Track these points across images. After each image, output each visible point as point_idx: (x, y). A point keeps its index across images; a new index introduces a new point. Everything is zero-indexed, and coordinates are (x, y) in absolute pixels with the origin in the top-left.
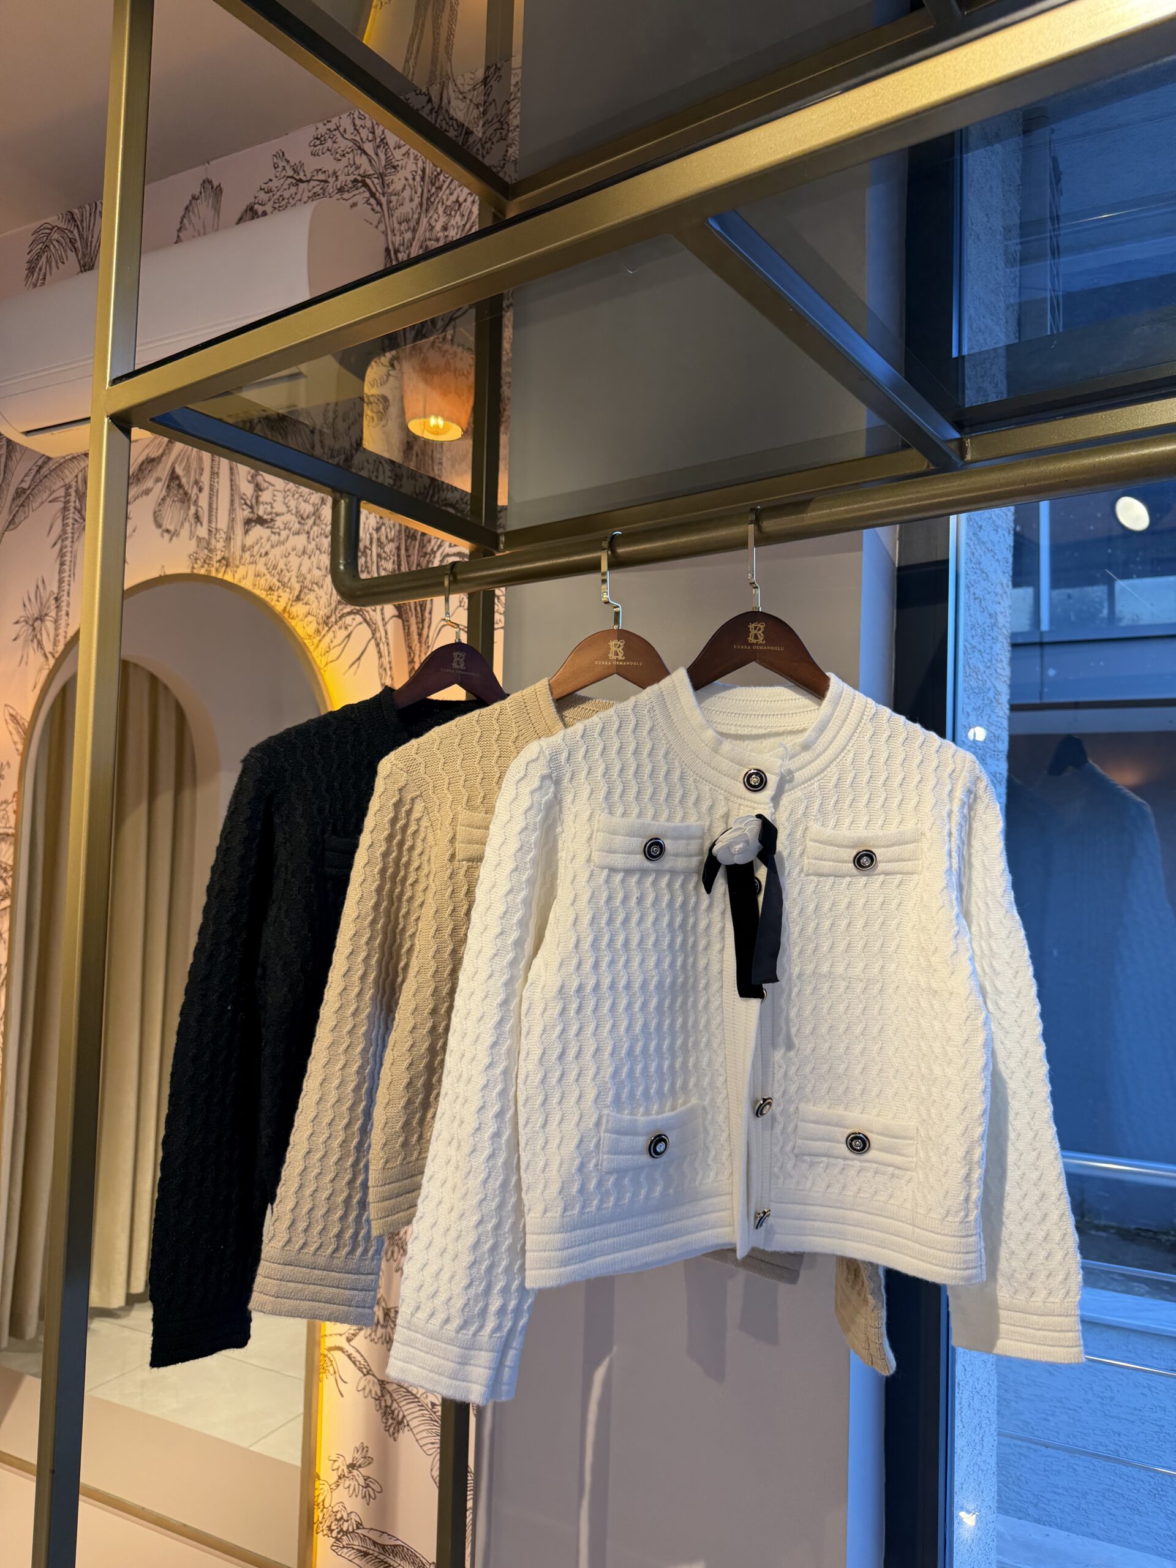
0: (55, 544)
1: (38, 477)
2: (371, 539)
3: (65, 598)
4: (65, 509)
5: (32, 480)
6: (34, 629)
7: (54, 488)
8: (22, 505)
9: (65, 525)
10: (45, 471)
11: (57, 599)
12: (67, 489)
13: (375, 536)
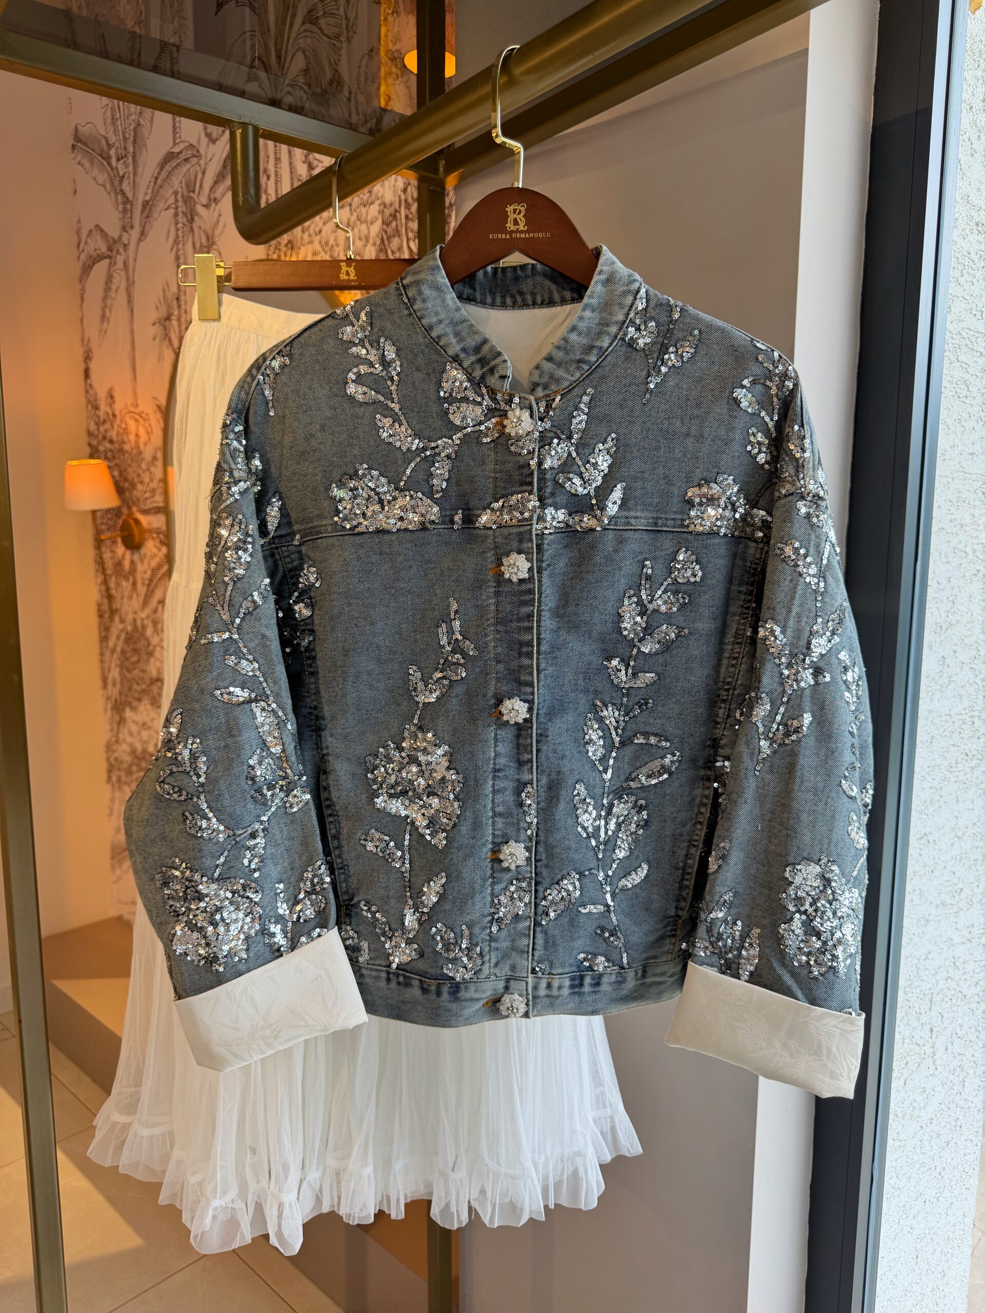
0: (172, 249)
1: (156, 188)
2: (400, 201)
3: (183, 298)
4: (176, 215)
5: (153, 192)
6: (165, 328)
7: (167, 196)
8: (148, 217)
9: (177, 230)
10: (159, 181)
11: (177, 299)
12: (176, 196)
13: (403, 197)
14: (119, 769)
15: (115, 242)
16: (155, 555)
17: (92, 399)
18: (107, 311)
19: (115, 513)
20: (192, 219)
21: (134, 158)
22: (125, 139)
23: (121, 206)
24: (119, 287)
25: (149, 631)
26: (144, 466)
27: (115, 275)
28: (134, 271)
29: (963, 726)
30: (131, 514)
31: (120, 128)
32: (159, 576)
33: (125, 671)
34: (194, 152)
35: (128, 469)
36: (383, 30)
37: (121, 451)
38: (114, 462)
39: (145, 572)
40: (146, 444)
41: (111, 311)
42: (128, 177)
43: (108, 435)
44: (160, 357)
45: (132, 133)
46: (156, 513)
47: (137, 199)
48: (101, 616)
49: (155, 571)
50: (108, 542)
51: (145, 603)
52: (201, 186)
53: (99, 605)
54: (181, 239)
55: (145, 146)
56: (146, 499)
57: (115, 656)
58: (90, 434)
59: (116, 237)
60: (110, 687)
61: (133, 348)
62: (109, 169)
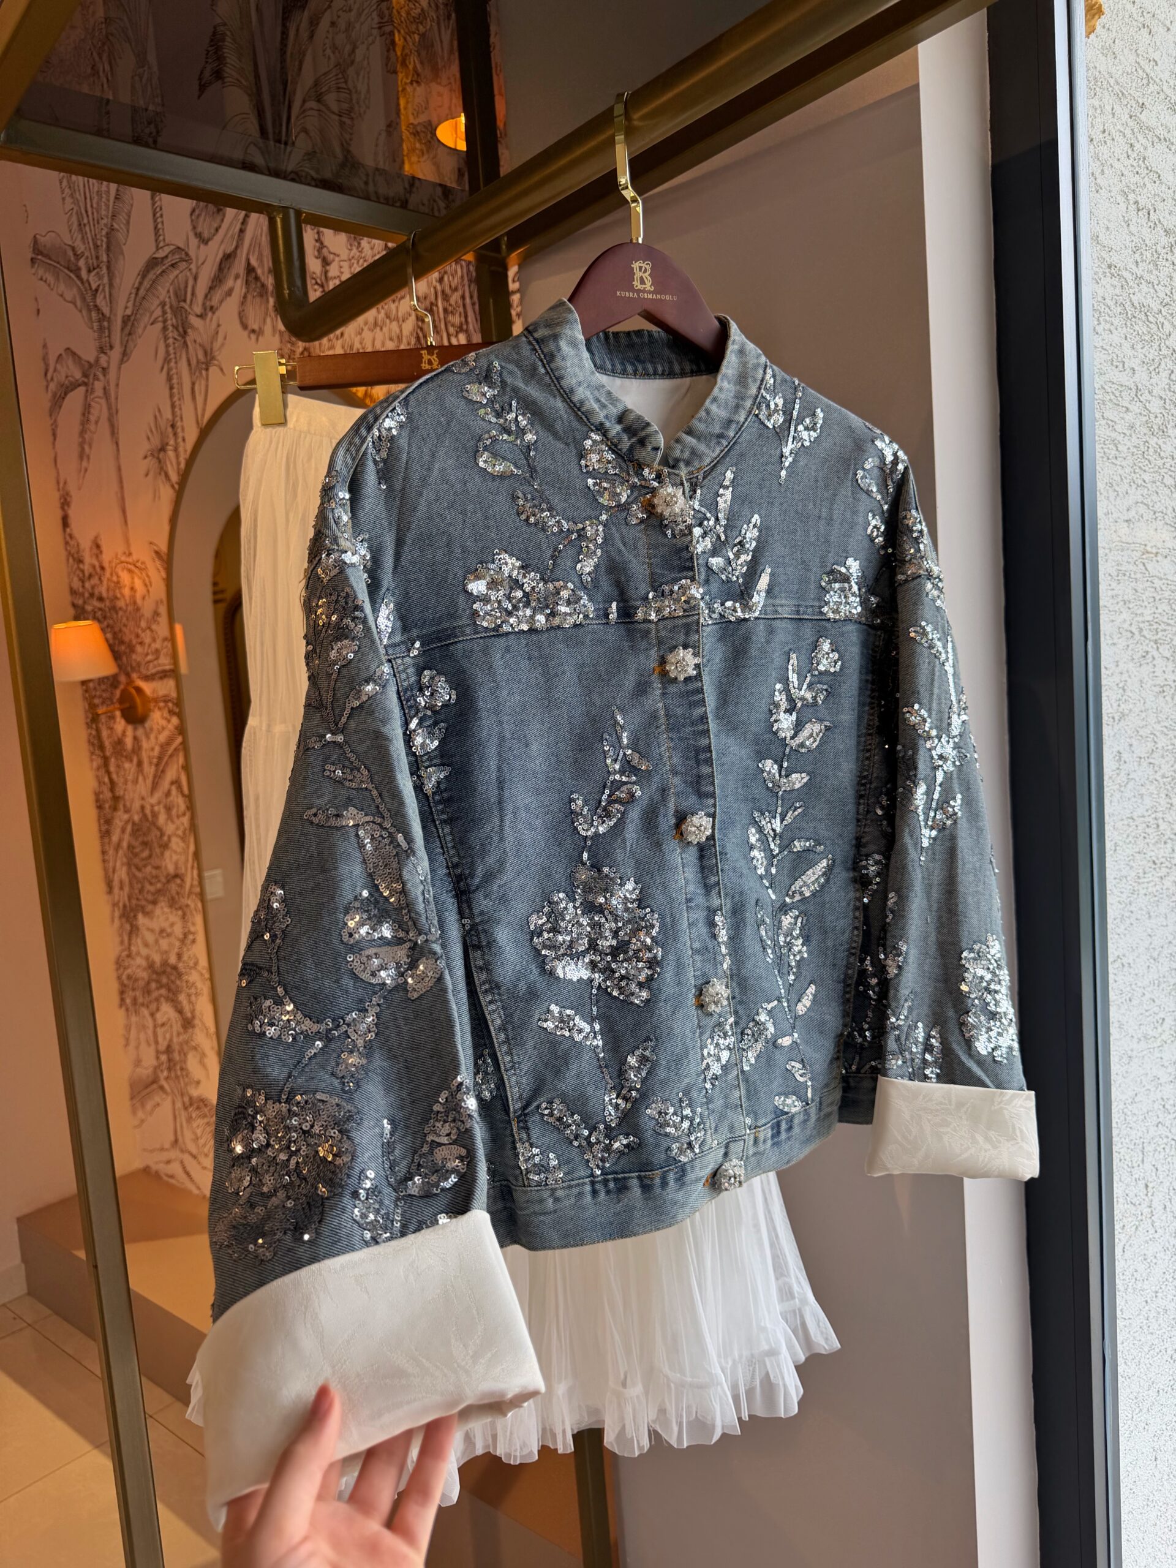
0: (162, 368)
1: (138, 300)
3: (179, 424)
4: (165, 329)
5: (134, 305)
6: (160, 462)
7: (153, 308)
8: (130, 334)
9: (167, 346)
10: (142, 292)
11: (173, 426)
12: (163, 308)
13: (439, 288)
14: (134, 989)
15: (91, 366)
16: (163, 728)
17: (73, 551)
18: (86, 447)
19: (112, 682)
20: (185, 332)
21: (108, 268)
22: (96, 247)
23: (95, 325)
24: (99, 418)
25: (162, 819)
26: (143, 624)
27: (93, 404)
28: (117, 398)
29: (1147, 830)
30: (130, 682)
31: (89, 235)
32: (170, 752)
33: (134, 870)
34: (182, 255)
35: (124, 629)
36: (402, 102)
37: (114, 609)
38: (105, 623)
39: (153, 749)
40: (144, 598)
41: (90, 446)
42: (103, 290)
43: (96, 592)
44: (156, 496)
45: (105, 239)
46: (161, 678)
47: (116, 315)
48: (100, 807)
49: (164, 747)
50: (103, 719)
51: (155, 786)
52: (193, 294)
53: (97, 794)
54: (172, 356)
55: (122, 253)
56: (149, 662)
57: (121, 852)
58: (73, 592)
59: (92, 360)
60: (116, 890)
61: (122, 488)
62: (79, 283)
